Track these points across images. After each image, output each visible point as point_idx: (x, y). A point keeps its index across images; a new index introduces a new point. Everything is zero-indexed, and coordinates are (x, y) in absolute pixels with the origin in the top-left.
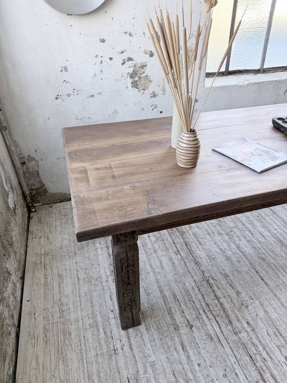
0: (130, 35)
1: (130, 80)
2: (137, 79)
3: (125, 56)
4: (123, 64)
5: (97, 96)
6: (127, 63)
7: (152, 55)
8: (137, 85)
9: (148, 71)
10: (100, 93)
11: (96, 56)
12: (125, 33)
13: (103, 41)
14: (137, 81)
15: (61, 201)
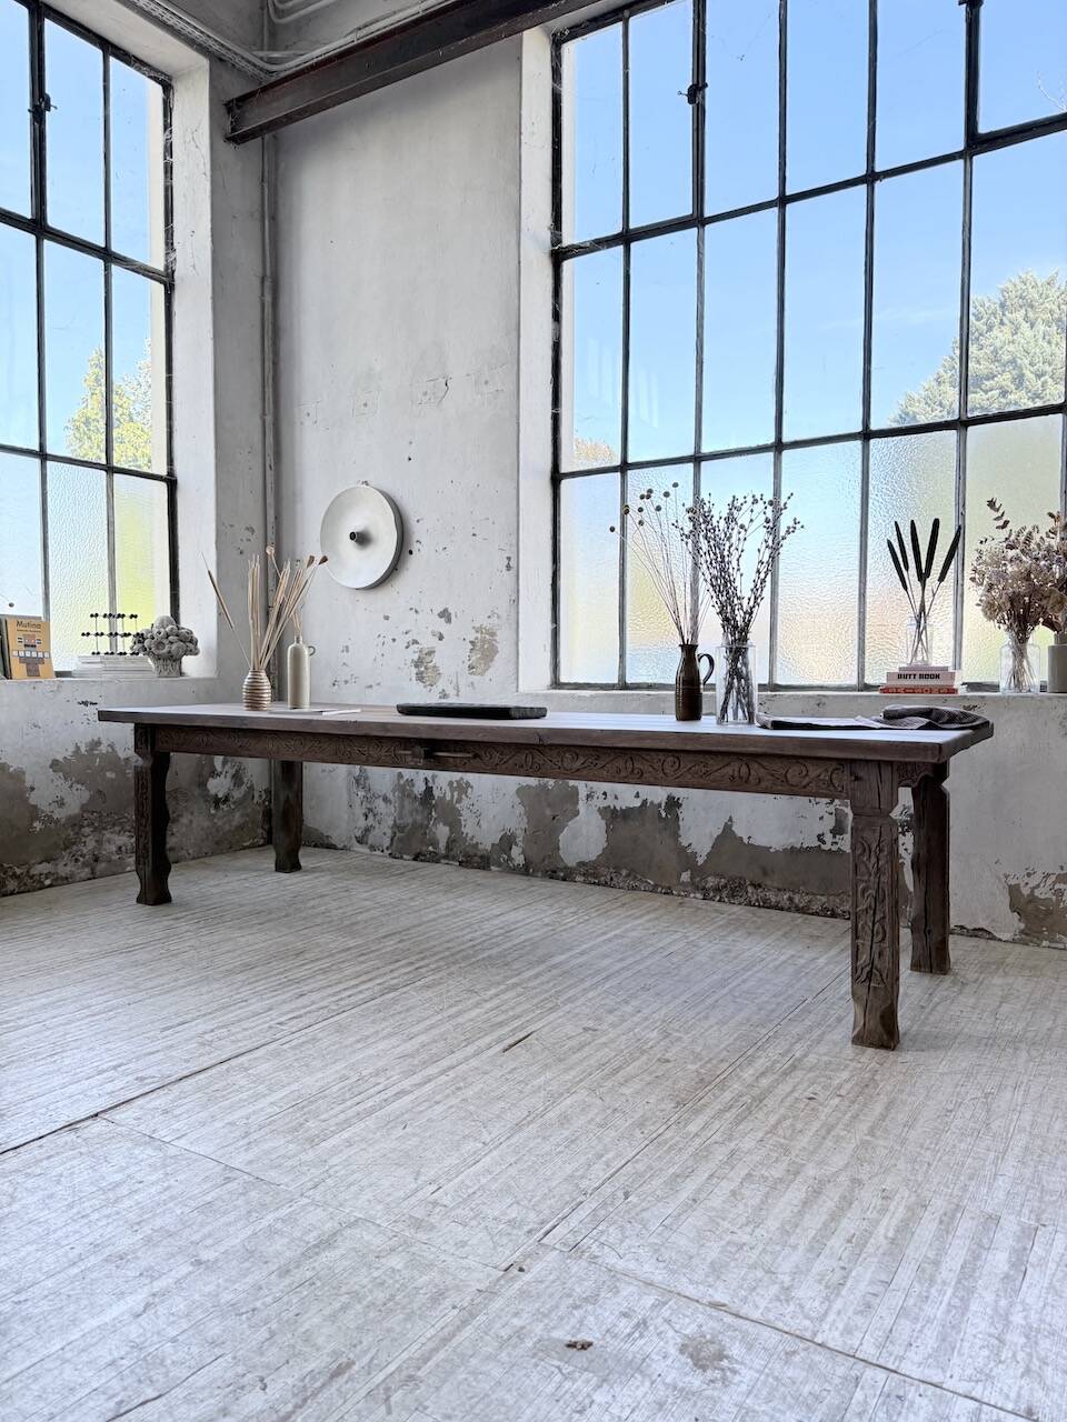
0: (416, 611)
1: (414, 670)
2: (423, 669)
3: (409, 638)
4: (407, 647)
5: (375, 687)
6: (412, 647)
7: (441, 638)
8: (423, 678)
9: (436, 660)
10: (379, 684)
11: (379, 636)
12: (411, 609)
13: (387, 618)
14: (422, 673)
15: (315, 846)
